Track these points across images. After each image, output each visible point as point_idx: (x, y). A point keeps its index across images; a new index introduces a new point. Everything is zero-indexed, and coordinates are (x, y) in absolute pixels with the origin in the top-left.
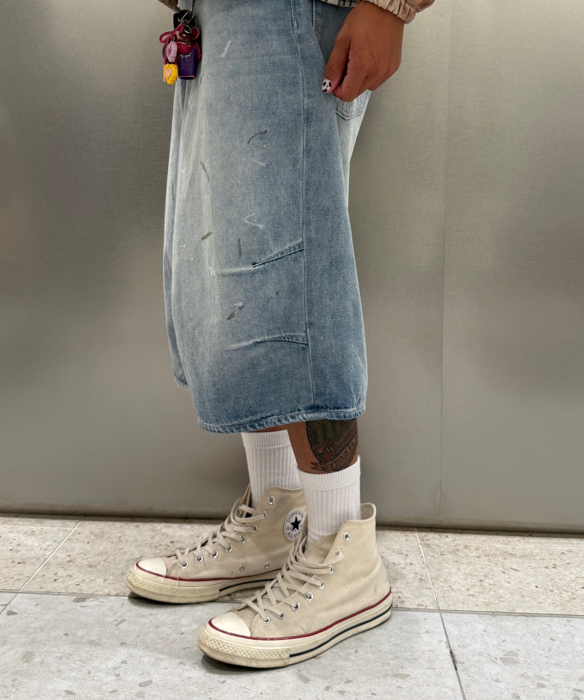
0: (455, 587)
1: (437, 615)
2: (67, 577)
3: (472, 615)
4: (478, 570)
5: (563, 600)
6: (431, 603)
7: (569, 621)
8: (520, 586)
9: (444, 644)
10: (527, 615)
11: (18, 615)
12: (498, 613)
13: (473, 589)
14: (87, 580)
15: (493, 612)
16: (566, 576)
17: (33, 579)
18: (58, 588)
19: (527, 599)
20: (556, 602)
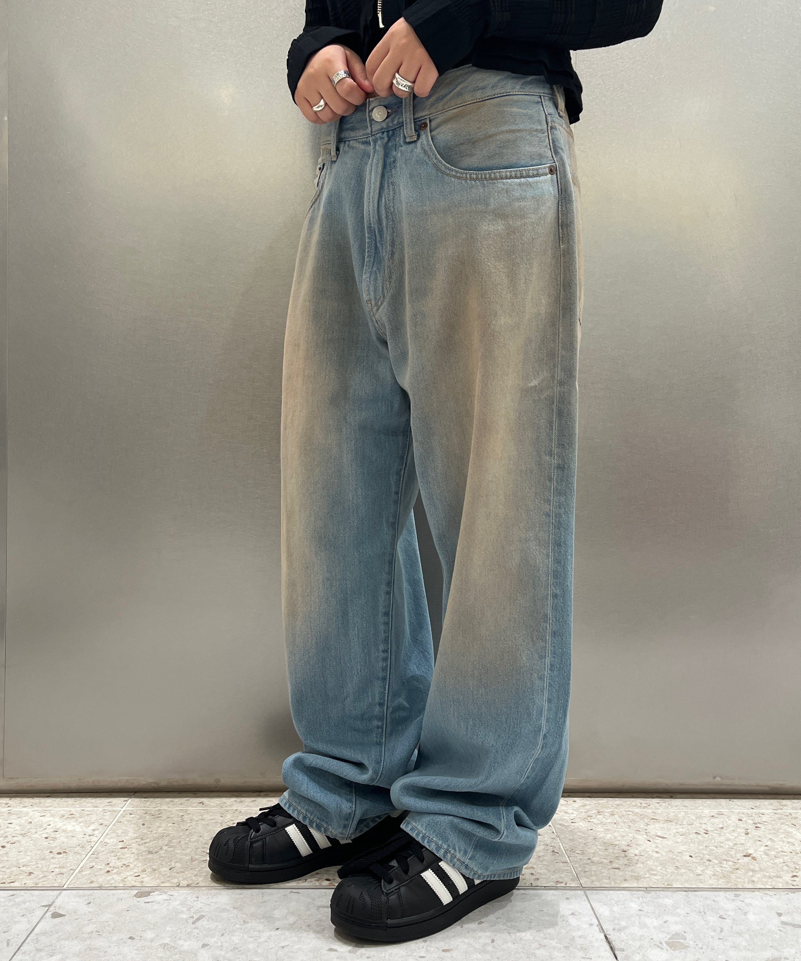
0: (595, 859)
1: (580, 893)
2: (122, 867)
3: (622, 892)
4: (619, 839)
5: (725, 871)
6: (571, 879)
7: (736, 896)
8: (671, 855)
9: (596, 929)
10: (687, 889)
11: (66, 917)
12: (653, 889)
13: (616, 861)
14: (149, 870)
15: (646, 888)
16: (723, 843)
17: (80, 872)
18: (113, 881)
19: (683, 871)
20: (717, 873)
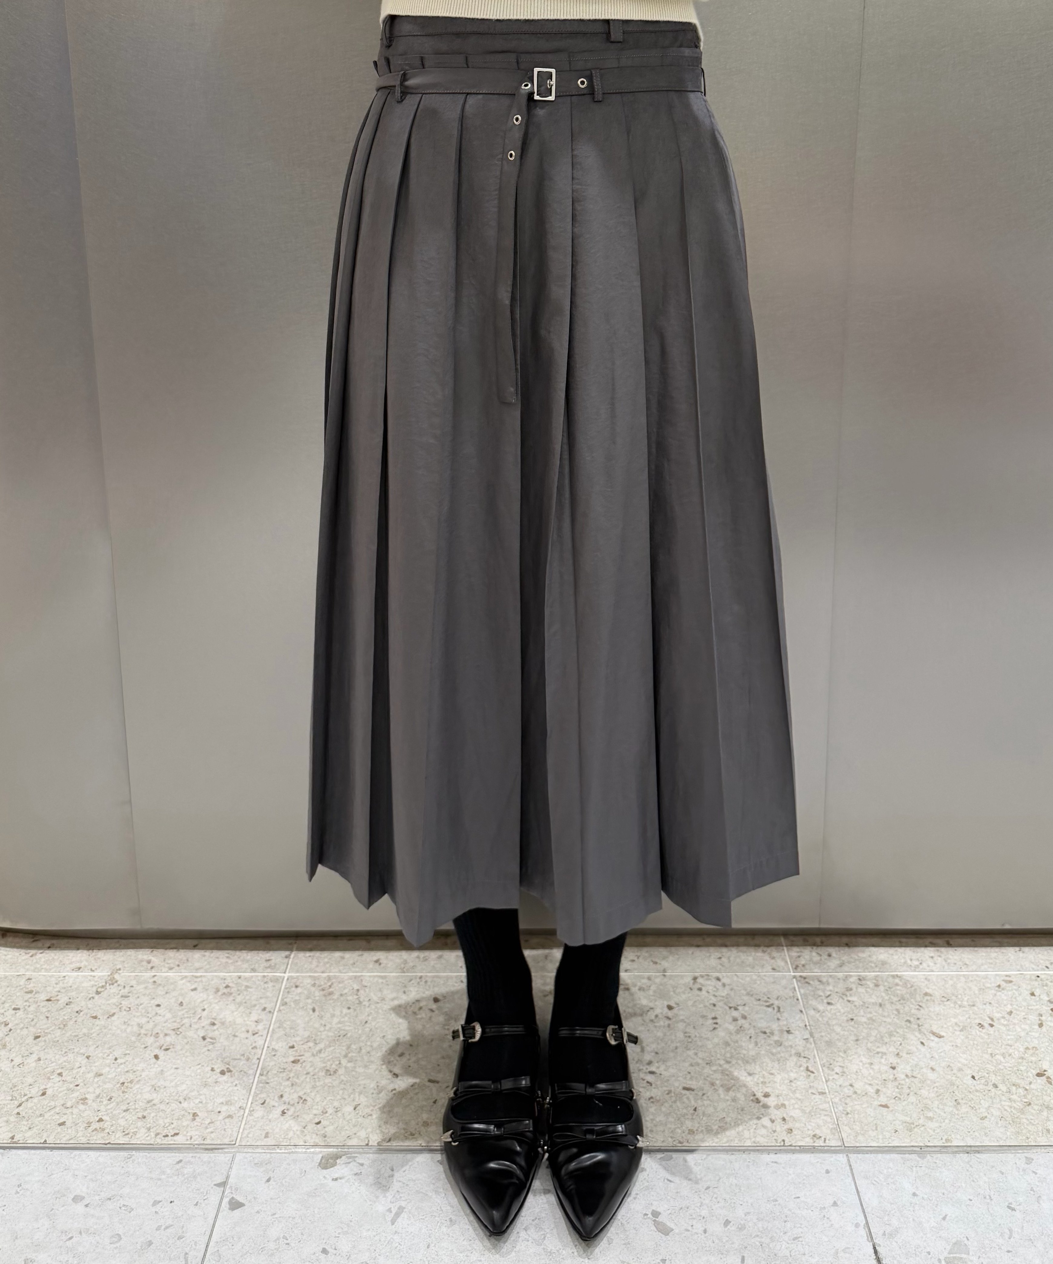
0: (859, 1086)
1: (842, 1157)
2: (298, 1103)
3: (892, 1156)
5: (1015, 1108)
6: (831, 1130)
8: (949, 1076)
9: (863, 1232)
10: (970, 1149)
11: (245, 1208)
12: (929, 1149)
13: (884, 1090)
14: (330, 1110)
16: (1011, 1046)
